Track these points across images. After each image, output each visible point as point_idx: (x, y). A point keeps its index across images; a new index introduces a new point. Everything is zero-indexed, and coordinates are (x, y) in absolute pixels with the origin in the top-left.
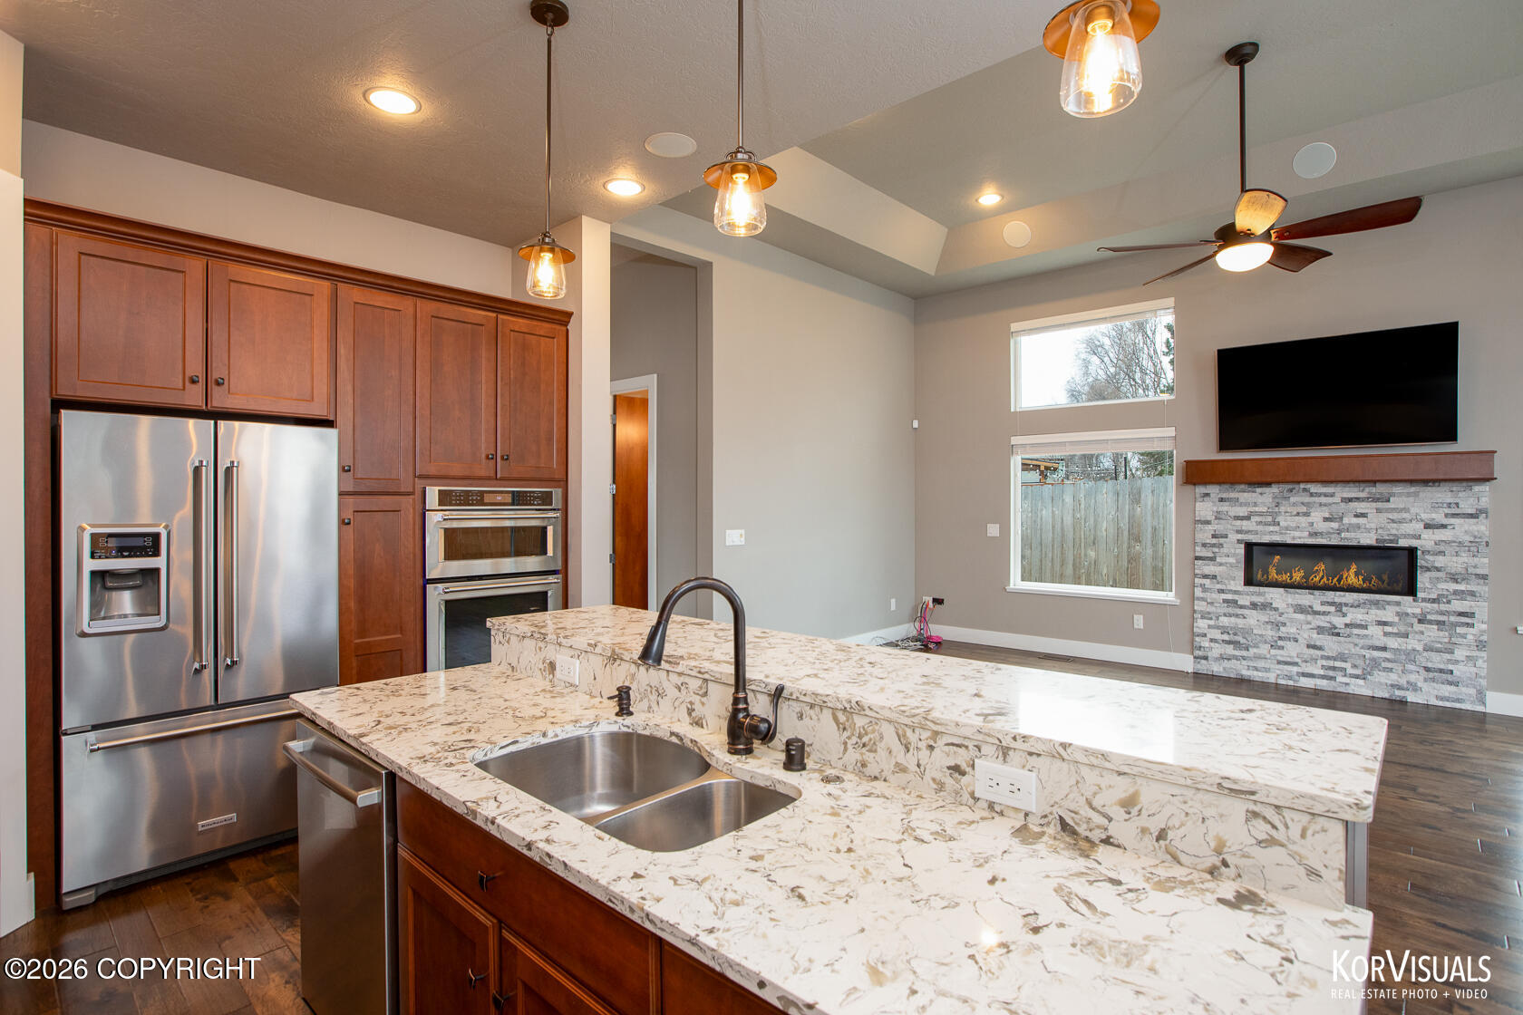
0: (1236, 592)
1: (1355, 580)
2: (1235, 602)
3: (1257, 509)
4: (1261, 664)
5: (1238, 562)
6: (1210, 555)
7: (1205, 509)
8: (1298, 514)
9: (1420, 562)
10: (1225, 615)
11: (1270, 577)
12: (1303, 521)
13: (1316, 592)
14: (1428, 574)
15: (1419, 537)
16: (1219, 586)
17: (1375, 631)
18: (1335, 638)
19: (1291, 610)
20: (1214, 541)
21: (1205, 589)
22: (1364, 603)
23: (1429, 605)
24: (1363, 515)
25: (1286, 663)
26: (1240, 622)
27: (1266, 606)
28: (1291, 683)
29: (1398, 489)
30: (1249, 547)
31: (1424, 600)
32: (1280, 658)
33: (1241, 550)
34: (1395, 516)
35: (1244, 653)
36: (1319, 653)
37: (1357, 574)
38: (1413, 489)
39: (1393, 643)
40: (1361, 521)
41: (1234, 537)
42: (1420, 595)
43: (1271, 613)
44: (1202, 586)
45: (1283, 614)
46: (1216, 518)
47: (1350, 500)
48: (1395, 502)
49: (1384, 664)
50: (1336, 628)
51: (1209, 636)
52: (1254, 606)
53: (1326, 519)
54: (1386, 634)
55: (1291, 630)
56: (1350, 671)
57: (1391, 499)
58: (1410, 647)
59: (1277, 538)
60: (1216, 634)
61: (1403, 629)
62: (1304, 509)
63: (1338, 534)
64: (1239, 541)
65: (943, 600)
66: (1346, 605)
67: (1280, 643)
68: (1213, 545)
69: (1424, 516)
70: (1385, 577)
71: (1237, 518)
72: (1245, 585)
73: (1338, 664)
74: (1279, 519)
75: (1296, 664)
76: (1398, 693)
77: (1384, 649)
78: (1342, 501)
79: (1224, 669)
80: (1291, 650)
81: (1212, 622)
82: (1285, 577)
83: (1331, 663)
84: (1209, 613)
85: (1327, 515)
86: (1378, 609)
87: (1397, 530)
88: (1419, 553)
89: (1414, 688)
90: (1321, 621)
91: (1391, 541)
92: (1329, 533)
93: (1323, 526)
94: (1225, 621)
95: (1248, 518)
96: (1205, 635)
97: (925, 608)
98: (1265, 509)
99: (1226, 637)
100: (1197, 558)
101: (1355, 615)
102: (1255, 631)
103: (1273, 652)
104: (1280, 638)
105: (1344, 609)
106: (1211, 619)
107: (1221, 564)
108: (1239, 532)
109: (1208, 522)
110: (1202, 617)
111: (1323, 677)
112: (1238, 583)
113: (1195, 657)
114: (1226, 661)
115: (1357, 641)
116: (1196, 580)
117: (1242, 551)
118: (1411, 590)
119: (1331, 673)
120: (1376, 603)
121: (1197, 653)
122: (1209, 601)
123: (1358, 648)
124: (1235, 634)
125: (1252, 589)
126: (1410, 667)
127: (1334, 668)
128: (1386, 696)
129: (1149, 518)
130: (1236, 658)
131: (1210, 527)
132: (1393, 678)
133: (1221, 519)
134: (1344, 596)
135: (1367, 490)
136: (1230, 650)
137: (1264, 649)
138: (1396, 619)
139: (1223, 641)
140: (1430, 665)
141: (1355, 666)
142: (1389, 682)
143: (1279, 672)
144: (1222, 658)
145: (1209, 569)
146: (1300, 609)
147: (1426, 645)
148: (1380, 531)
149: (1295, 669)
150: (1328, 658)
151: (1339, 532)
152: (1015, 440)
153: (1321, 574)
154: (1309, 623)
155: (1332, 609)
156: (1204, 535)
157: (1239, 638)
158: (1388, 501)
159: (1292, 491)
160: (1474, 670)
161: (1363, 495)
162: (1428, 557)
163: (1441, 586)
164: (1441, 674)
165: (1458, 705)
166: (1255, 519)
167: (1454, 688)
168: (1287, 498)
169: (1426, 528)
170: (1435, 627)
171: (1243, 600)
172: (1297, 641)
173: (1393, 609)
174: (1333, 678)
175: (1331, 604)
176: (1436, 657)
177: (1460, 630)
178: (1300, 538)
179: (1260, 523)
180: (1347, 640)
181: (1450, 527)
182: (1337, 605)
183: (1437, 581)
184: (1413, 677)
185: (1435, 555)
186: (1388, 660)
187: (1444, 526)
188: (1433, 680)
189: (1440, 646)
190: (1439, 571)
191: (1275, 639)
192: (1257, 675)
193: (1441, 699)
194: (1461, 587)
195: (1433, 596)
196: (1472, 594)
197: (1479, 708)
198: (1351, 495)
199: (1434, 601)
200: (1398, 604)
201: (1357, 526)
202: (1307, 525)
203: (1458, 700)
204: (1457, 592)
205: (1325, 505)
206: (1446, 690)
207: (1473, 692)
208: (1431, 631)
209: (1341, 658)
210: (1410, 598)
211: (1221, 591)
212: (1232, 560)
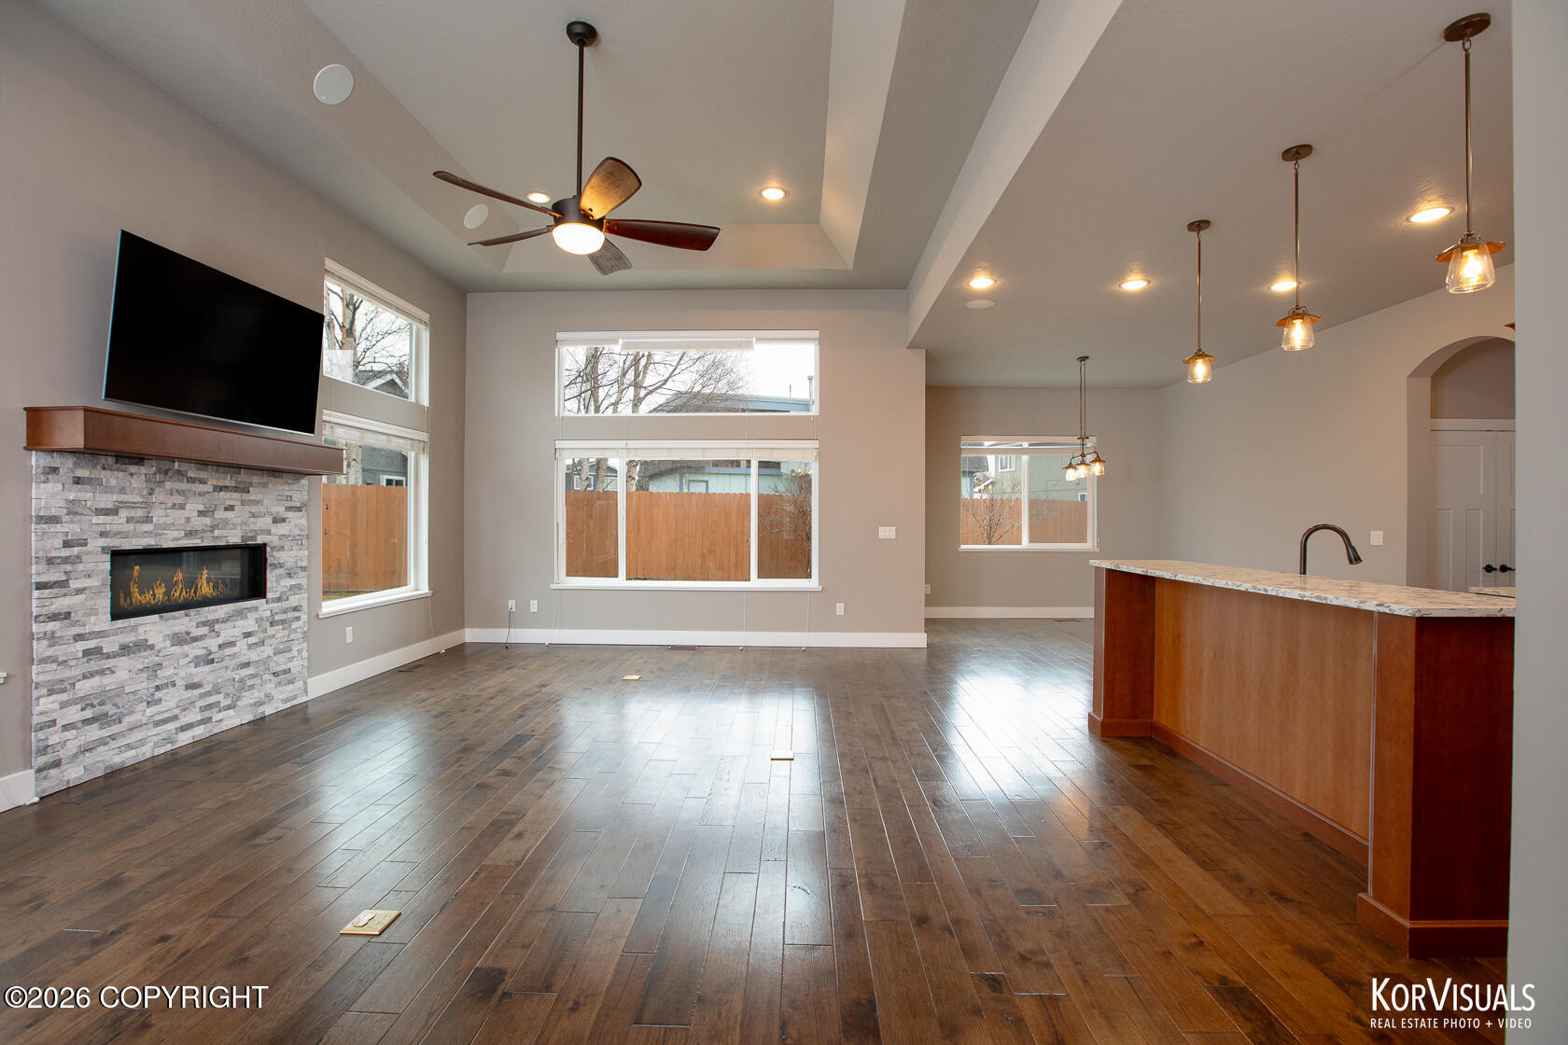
0: (101, 634)
1: (210, 590)
2: (99, 650)
3: (127, 498)
5: (104, 584)
6: (63, 578)
7: (48, 496)
8: (173, 507)
9: (269, 560)
10: (84, 677)
11: (134, 600)
12: (178, 515)
13: (192, 612)
14: (276, 572)
15: (269, 533)
16: (76, 630)
17: (241, 646)
18: (210, 667)
19: (168, 643)
20: (67, 552)
22: (232, 615)
23: (276, 605)
25: (166, 721)
26: (109, 681)
27: (142, 646)
28: (169, 747)
29: (254, 478)
30: (119, 557)
31: (273, 600)
32: (159, 718)
33: (105, 564)
35: (115, 729)
36: (197, 692)
37: (208, 580)
38: (266, 480)
39: (253, 656)
40: (229, 515)
41: (96, 544)
42: (269, 595)
43: (145, 654)
44: (47, 635)
45: (159, 651)
46: (69, 512)
47: (221, 488)
48: (255, 494)
49: (250, 682)
50: (210, 653)
51: (60, 723)
52: (126, 650)
53: (201, 513)
54: (250, 646)
55: (165, 673)
56: (225, 702)
57: (251, 489)
58: (265, 655)
59: (151, 541)
60: (74, 714)
61: (261, 635)
62: (179, 499)
63: (211, 531)
64: (104, 549)
66: (217, 621)
67: (158, 695)
68: (65, 560)
69: (272, 509)
70: (228, 583)
71: (100, 512)
72: (112, 619)
73: (213, 699)
74: (152, 513)
75: (176, 718)
76: (260, 710)
77: (247, 665)
78: (214, 491)
80: (171, 699)
82: (146, 599)
83: (207, 701)
84: (63, 681)
85: (201, 508)
86: (242, 619)
87: (256, 525)
88: (268, 549)
89: (269, 697)
90: (196, 650)
91: (252, 538)
92: (203, 531)
93: (199, 523)
94: (85, 687)
95: (114, 512)
96: (53, 723)
98: (137, 499)
99: (88, 713)
100: (40, 586)
103: (149, 711)
104: (158, 688)
105: (217, 627)
106: (65, 690)
107: (77, 592)
108: (102, 534)
109: (58, 520)
110: (50, 692)
111: (202, 722)
112: (102, 620)
113: (39, 770)
114: (87, 754)
115: (228, 663)
116: (36, 626)
117: (108, 566)
118: (263, 592)
119: (207, 714)
120: (241, 613)
121: (42, 761)
122: (61, 660)
123: (229, 672)
124: (102, 703)
125: (120, 623)
126: (266, 677)
127: (209, 707)
128: (251, 718)
130: (104, 742)
131: (58, 528)
132: (256, 695)
133: (76, 513)
134: (216, 611)
135: (234, 477)
136: (94, 733)
137: (143, 713)
138: (255, 628)
139: (84, 721)
140: (279, 669)
141: (227, 695)
142: (252, 701)
143: (158, 738)
144: (86, 750)
146: (181, 639)
147: (275, 648)
148: (243, 527)
149: (174, 725)
150: (206, 695)
151: (213, 528)
153: (180, 586)
154: (187, 656)
155: (205, 630)
156: (53, 545)
157: (109, 709)
158: (249, 492)
159: (166, 473)
160: (301, 662)
161: (228, 483)
162: (275, 553)
163: (282, 583)
164: (283, 675)
165: (295, 702)
166: (124, 514)
167: (291, 687)
168: (161, 483)
169: (273, 522)
170: (281, 627)
171: (109, 645)
172: (174, 685)
173: (252, 616)
174: (208, 720)
175: (204, 624)
176: (281, 658)
177: (295, 625)
178: (177, 539)
179: (129, 520)
180: (220, 665)
181: (288, 520)
182: (211, 624)
183: (279, 578)
184: (269, 687)
185: (279, 550)
186: (253, 676)
187: (283, 520)
188: (279, 684)
189: (282, 646)
190: (281, 567)
191: (152, 690)
192: (129, 757)
193: (285, 701)
194: (293, 582)
195: (277, 595)
196: (299, 587)
197: (305, 699)
198: (221, 483)
199: (279, 600)
200: (256, 609)
201: (226, 522)
202: (182, 521)
203: (295, 697)
204: (292, 587)
205: (200, 495)
206: (288, 690)
207: (301, 683)
208: (279, 633)
209: (216, 690)
210: (264, 600)
211: (78, 638)
212: (94, 582)
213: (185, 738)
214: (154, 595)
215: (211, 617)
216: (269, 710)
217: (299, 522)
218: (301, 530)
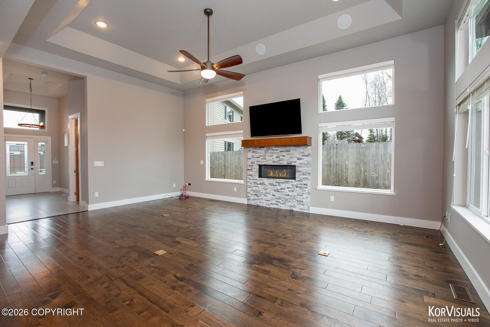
0: (257, 180)
2: (256, 183)
3: (261, 155)
4: (262, 201)
6: (251, 169)
7: (250, 155)
8: (270, 156)
9: (296, 170)
11: (265, 175)
12: (271, 158)
13: (274, 179)
14: (298, 173)
15: (296, 162)
16: (253, 178)
17: (287, 190)
18: (278, 193)
19: (269, 184)
20: (252, 164)
21: (250, 179)
22: (285, 182)
23: (298, 182)
24: (284, 156)
25: (268, 201)
26: (258, 189)
27: (263, 184)
28: (269, 206)
29: (292, 148)
30: (260, 166)
31: (297, 181)
32: (266, 199)
33: (258, 167)
34: (291, 156)
35: (258, 198)
36: (275, 197)
38: (295, 148)
39: (290, 194)
41: (256, 163)
42: (297, 179)
43: (264, 186)
44: (249, 178)
45: (267, 186)
46: (252, 158)
47: (281, 151)
48: (291, 152)
49: (289, 200)
50: (278, 190)
52: (261, 184)
53: (276, 157)
54: (289, 191)
55: (268, 191)
56: (282, 202)
57: (290, 151)
58: (294, 195)
59: (266, 163)
61: (292, 189)
62: (271, 154)
63: (279, 162)
64: (257, 164)
65: (191, 184)
66: (281, 183)
67: (266, 195)
68: (251, 166)
69: (297, 156)
71: (257, 157)
72: (259, 177)
73: (279, 200)
74: (266, 157)
75: (269, 201)
76: (292, 208)
77: (288, 195)
79: (254, 203)
80: (269, 197)
81: (251, 189)
82: (268, 175)
84: (250, 186)
86: (287, 184)
87: (292, 160)
88: (296, 167)
89: (295, 206)
90: (275, 188)
91: (290, 164)
92: (277, 161)
93: (276, 159)
94: (254, 188)
95: (259, 157)
96: (249, 193)
97: (186, 186)
98: (263, 155)
99: (254, 193)
100: (248, 170)
101: (283, 186)
102: (261, 191)
103: (265, 197)
104: (266, 193)
105: (280, 184)
106: (251, 188)
107: (253, 171)
108: (257, 162)
109: (250, 159)
110: (249, 188)
111: (276, 204)
112: (257, 177)
113: (248, 200)
115: (283, 193)
116: (248, 176)
118: (294, 178)
119: (277, 203)
120: (287, 182)
121: (248, 198)
122: (250, 182)
123: (283, 195)
124: (256, 192)
125: (260, 179)
126: (294, 200)
127: (278, 202)
128: (289, 209)
130: (256, 199)
131: (251, 160)
135: (286, 148)
136: (255, 197)
137: (263, 197)
138: (291, 187)
140: (298, 200)
141: (282, 201)
142: (290, 205)
143: (266, 203)
144: (254, 200)
145: (250, 173)
146: (271, 184)
147: (297, 194)
148: (288, 161)
149: (269, 202)
150: (277, 199)
152: (207, 135)
153: (277, 174)
154: (272, 188)
155: (277, 184)
156: (249, 163)
157: (257, 194)
158: (290, 152)
159: (268, 149)
160: (308, 201)
161: (284, 150)
162: (298, 168)
164: (300, 202)
165: (304, 211)
166: (261, 157)
168: (268, 151)
169: (297, 159)
170: (299, 188)
171: (258, 182)
172: (270, 194)
173: (290, 184)
174: (278, 205)
175: (277, 182)
176: (300, 197)
177: (305, 189)
178: (271, 163)
179: (262, 159)
180: (281, 193)
181: (302, 159)
183: (300, 175)
184: (295, 203)
185: (300, 167)
186: (289, 199)
187: (301, 159)
188: (299, 204)
189: (300, 194)
190: (300, 172)
192: (261, 205)
193: (300, 209)
194: (305, 177)
195: (299, 179)
196: (307, 178)
197: (308, 212)
199: (299, 181)
200: (292, 182)
201: (283, 159)
203: (304, 210)
205: (276, 153)
206: (302, 207)
207: (307, 207)
208: (298, 190)
209: (279, 198)
210: (294, 180)
211: (253, 179)
212: (256, 170)
213: (272, 206)
215: (279, 181)
216: (295, 209)
217: (307, 159)
218: (308, 162)
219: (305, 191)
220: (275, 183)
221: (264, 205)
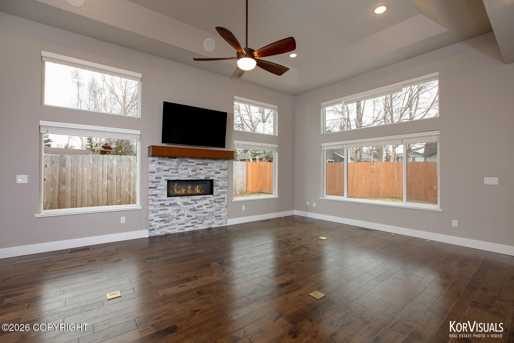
0: (165, 200)
1: (198, 191)
2: (164, 204)
3: (171, 167)
4: (173, 227)
5: (165, 188)
6: (156, 186)
7: (153, 166)
8: (184, 169)
9: (214, 184)
10: (160, 210)
11: (175, 193)
13: (189, 197)
14: (216, 187)
15: (214, 176)
16: (159, 199)
17: (205, 207)
18: (195, 212)
19: (182, 204)
20: (156, 180)
21: (153, 200)
22: (202, 199)
23: (216, 197)
24: (201, 169)
25: (181, 224)
26: (166, 212)
27: (175, 204)
28: (182, 231)
29: (209, 161)
30: (169, 181)
32: (179, 223)
34: (209, 170)
35: (168, 224)
36: (190, 218)
37: (198, 189)
38: (213, 161)
39: (208, 210)
40: (201, 171)
41: (164, 178)
42: (214, 194)
43: (176, 206)
45: (180, 206)
46: (157, 171)
47: (198, 164)
48: (209, 166)
49: (207, 218)
50: (195, 208)
51: (154, 220)
52: (171, 205)
53: (192, 171)
54: (207, 208)
55: (181, 212)
56: (199, 222)
57: (208, 164)
58: (212, 211)
59: (177, 178)
60: (158, 219)
61: (211, 205)
62: (186, 167)
64: (165, 180)
66: (197, 200)
67: (179, 217)
68: (156, 182)
69: (215, 170)
70: (205, 189)
71: (164, 171)
72: (167, 197)
73: (195, 221)
74: (180, 171)
75: (184, 224)
76: (210, 226)
77: (207, 213)
78: (196, 165)
79: (161, 232)
80: (183, 219)
81: (156, 214)
82: (179, 192)
83: (194, 221)
84: (155, 210)
85: (192, 169)
86: (205, 200)
87: (210, 174)
88: (214, 181)
89: (213, 223)
90: (190, 207)
91: (208, 178)
92: (193, 176)
93: (191, 173)
94: (160, 213)
95: (168, 171)
96: (153, 220)
98: (174, 167)
99: (161, 219)
100: (150, 188)
101: (200, 203)
103: (177, 221)
104: (179, 215)
106: (155, 213)
107: (159, 190)
108: (165, 176)
109: (154, 172)
110: (152, 213)
111: (192, 226)
112: (165, 197)
113: (149, 230)
114: (161, 229)
115: (200, 211)
116: (149, 197)
117: (166, 184)
118: (211, 193)
119: (194, 224)
120: (205, 198)
121: (150, 228)
122: (154, 205)
123: (200, 214)
124: (165, 217)
125: (169, 198)
126: (212, 217)
127: (194, 222)
128: (207, 227)
129: (70, 173)
130: (165, 226)
131: (155, 174)
132: (209, 221)
133: (159, 171)
134: (197, 197)
135: (202, 161)
136: (162, 224)
138: (209, 203)
139: (160, 221)
140: (217, 215)
141: (200, 220)
142: (208, 223)
143: (179, 228)
144: (161, 227)
145: (155, 192)
146: (185, 204)
147: (216, 209)
148: (205, 175)
149: (183, 226)
150: (193, 219)
151: (196, 175)
153: (189, 190)
154: (188, 208)
155: (193, 202)
156: (152, 178)
157: (166, 219)
159: (182, 161)
160: (225, 214)
161: (200, 163)
162: (216, 182)
163: (219, 191)
164: (219, 217)
166: (171, 171)
167: (221, 221)
168: (181, 163)
169: (215, 173)
170: (218, 203)
171: (167, 203)
172: (184, 215)
173: (208, 200)
174: (194, 226)
175: (193, 200)
176: (218, 212)
177: (222, 203)
178: (185, 178)
179: (172, 173)
180: (198, 212)
182: (195, 200)
183: (217, 189)
184: (213, 220)
185: (217, 181)
186: (207, 216)
187: (219, 173)
188: (217, 219)
189: (218, 209)
190: (218, 186)
191: (177, 216)
192: (171, 232)
193: (219, 224)
194: (222, 191)
195: (217, 194)
196: (224, 192)
197: (226, 225)
198: (198, 163)
199: (217, 195)
200: (210, 198)
201: (200, 173)
202: (187, 173)
203: (222, 224)
204: (222, 192)
205: (192, 166)
206: (220, 221)
207: (225, 220)
208: (217, 205)
209: (196, 218)
210: (212, 195)
211: (159, 201)
212: (163, 188)
213: (187, 230)
214: (181, 192)
215: (195, 199)
216: (213, 226)
217: (224, 173)
218: (225, 176)
219: (223, 205)
220: (191, 201)
221: (177, 231)
